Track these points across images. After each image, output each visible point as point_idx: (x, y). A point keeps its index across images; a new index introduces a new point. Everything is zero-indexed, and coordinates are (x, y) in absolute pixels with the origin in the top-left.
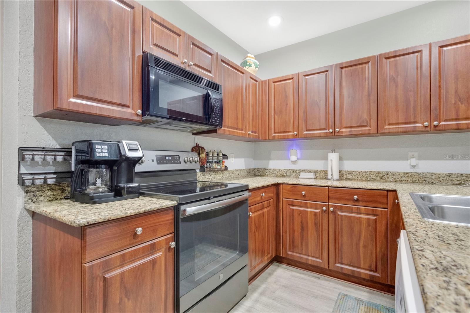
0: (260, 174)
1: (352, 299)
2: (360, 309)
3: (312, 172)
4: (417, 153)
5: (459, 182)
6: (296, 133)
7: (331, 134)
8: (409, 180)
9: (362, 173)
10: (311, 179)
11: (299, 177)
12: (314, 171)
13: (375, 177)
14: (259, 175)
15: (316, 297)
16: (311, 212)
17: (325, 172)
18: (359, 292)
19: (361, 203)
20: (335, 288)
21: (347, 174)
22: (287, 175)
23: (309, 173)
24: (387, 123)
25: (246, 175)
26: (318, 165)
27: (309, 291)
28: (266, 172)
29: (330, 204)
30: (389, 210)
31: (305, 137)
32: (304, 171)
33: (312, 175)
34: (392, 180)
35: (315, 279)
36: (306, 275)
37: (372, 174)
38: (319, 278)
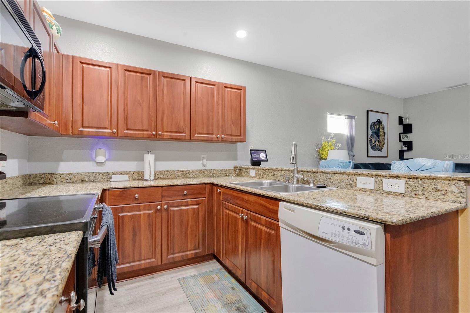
0: (41, 181)
1: (190, 279)
2: (200, 281)
3: (123, 174)
4: (206, 156)
5: (226, 174)
6: (114, 130)
7: (154, 136)
8: (202, 175)
9: (171, 172)
10: (126, 181)
11: (111, 180)
12: (126, 173)
13: (181, 175)
14: (40, 184)
15: (165, 293)
16: (144, 214)
17: (137, 173)
18: (188, 271)
19: (189, 197)
20: (172, 278)
21: (159, 174)
22: (89, 180)
23: (121, 175)
24: (196, 133)
25: (21, 185)
26: (132, 166)
27: (155, 293)
28: (53, 178)
29: (163, 202)
30: (207, 199)
31: (125, 137)
32: (114, 173)
33: (126, 177)
34: (192, 176)
35: (150, 281)
36: (138, 281)
37: (179, 172)
38: (153, 278)
